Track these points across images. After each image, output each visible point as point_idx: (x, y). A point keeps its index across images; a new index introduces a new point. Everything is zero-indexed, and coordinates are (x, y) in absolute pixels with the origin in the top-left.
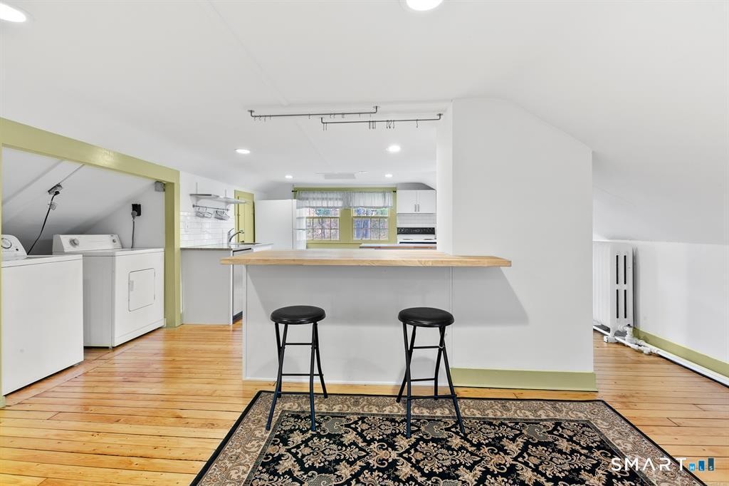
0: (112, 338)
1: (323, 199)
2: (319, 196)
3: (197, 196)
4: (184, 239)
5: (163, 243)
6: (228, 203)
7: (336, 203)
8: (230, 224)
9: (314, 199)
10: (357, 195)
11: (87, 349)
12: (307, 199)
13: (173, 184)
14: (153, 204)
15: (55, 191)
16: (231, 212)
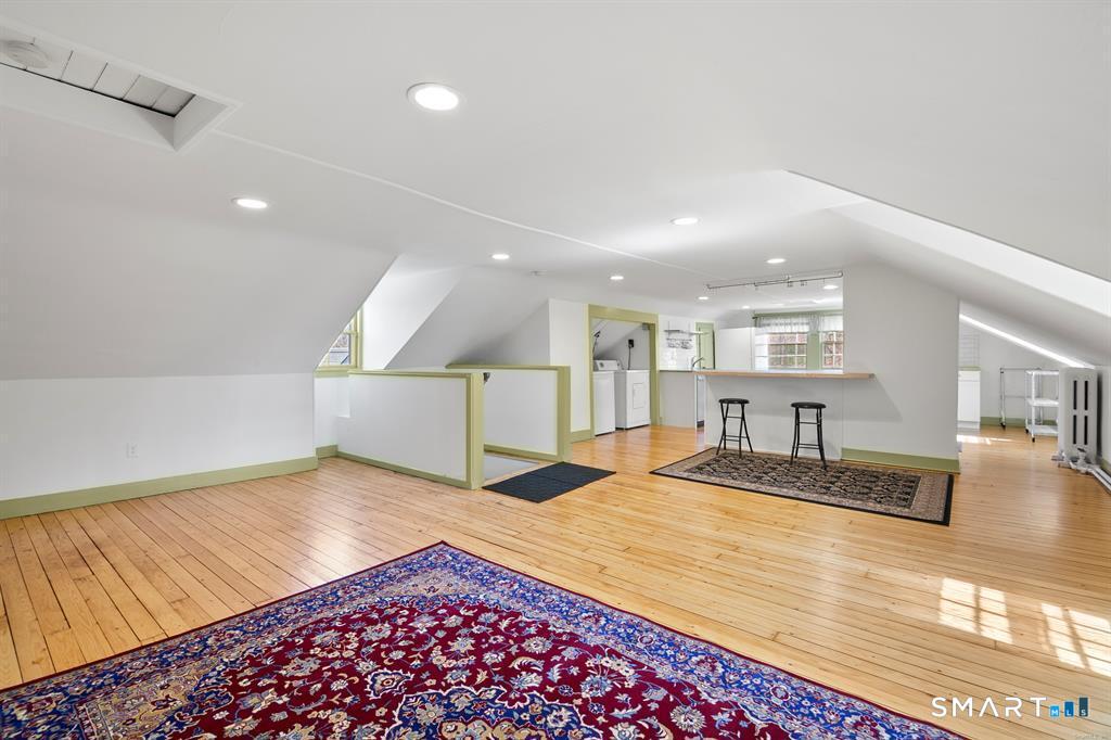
0: (626, 424)
1: (786, 324)
2: (782, 321)
3: (669, 332)
4: (660, 366)
5: (648, 366)
6: (692, 334)
7: (802, 327)
8: (693, 353)
9: (777, 325)
10: (826, 319)
11: (617, 429)
12: (769, 325)
13: (654, 325)
14: (642, 340)
15: (597, 335)
16: (694, 342)
